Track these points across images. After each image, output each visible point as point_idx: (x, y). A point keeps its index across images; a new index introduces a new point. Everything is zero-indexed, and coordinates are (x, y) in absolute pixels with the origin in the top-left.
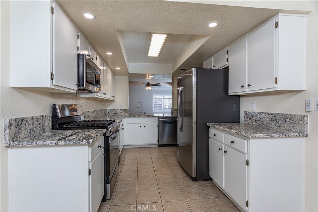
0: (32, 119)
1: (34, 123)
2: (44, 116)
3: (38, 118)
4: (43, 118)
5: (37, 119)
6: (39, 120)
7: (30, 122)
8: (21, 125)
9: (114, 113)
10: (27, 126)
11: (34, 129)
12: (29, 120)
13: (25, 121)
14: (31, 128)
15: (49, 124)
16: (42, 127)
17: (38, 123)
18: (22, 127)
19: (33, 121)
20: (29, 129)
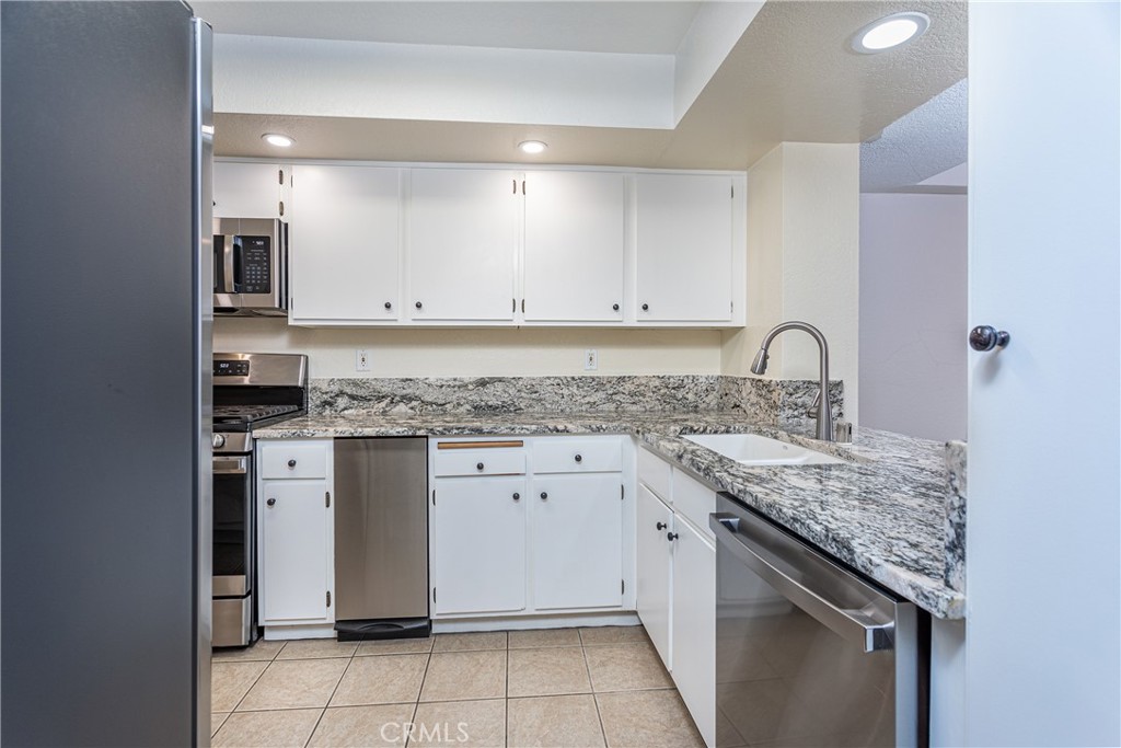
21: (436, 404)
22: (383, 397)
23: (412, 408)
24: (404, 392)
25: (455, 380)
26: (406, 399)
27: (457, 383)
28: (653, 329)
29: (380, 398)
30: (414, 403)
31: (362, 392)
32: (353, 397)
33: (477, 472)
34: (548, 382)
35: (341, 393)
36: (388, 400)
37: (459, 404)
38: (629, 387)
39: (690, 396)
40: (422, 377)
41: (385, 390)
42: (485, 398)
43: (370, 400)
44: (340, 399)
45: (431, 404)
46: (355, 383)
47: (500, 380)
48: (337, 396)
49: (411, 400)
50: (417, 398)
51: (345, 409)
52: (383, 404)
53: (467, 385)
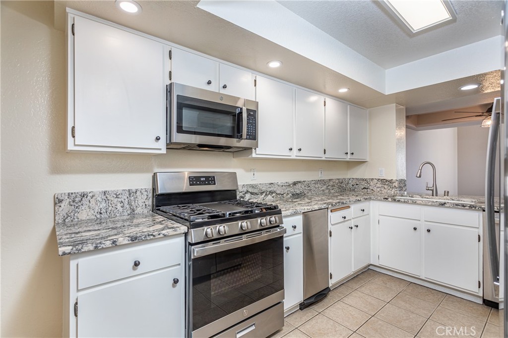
0: (105, 195)
1: (108, 200)
2: (134, 191)
3: (119, 193)
4: (130, 194)
5: (116, 194)
6: (120, 196)
7: (99, 199)
8: (80, 202)
9: (365, 188)
10: (94, 203)
11: (110, 209)
12: (96, 196)
13: (89, 197)
14: (101, 207)
15: (147, 203)
16: (128, 206)
17: (119, 200)
18: (82, 205)
19: (107, 197)
20: (97, 208)
21: (280, 194)
22: (263, 192)
23: (273, 197)
24: (270, 189)
25: (287, 183)
26: (271, 193)
27: (287, 184)
28: (332, 161)
29: (262, 193)
30: (274, 194)
31: (255, 191)
32: (252, 193)
33: (343, 220)
34: (313, 182)
35: (248, 192)
36: (264, 194)
37: (288, 194)
38: (331, 183)
39: (344, 186)
40: (276, 182)
41: (264, 189)
42: (296, 190)
43: (258, 194)
44: (247, 195)
45: (279, 194)
46: (253, 186)
47: (300, 182)
48: (246, 193)
49: (272, 193)
50: (274, 192)
51: (249, 199)
52: (263, 196)
53: (290, 185)
